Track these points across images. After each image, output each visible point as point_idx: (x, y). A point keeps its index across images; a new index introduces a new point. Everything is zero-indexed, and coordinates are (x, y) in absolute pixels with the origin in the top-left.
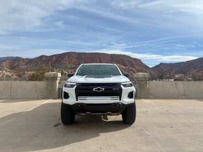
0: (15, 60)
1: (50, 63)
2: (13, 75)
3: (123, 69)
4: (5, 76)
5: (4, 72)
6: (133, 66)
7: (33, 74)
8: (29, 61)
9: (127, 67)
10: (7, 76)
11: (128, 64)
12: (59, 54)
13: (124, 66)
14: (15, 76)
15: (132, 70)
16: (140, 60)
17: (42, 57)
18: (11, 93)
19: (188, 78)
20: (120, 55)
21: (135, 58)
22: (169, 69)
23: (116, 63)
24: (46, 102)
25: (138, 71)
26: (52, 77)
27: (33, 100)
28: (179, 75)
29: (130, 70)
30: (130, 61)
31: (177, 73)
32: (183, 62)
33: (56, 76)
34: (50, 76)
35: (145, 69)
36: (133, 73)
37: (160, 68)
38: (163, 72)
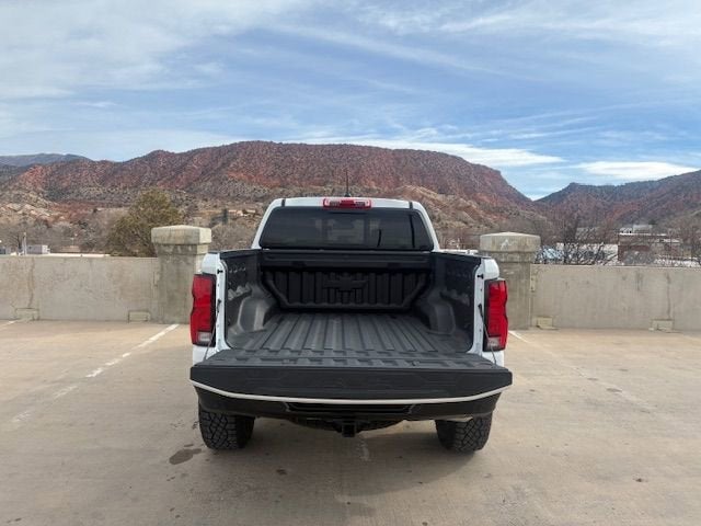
0: (64, 167)
2: (57, 219)
3: (438, 204)
4: (31, 221)
5: (28, 206)
6: (470, 192)
7: (123, 220)
8: (111, 173)
9: (450, 197)
10: (38, 221)
11: (453, 184)
12: (214, 149)
13: (440, 192)
14: (64, 223)
15: (467, 208)
16: (498, 173)
17: (154, 156)
18: (31, 300)
19: (666, 237)
20: (428, 152)
21: (478, 165)
22: (599, 204)
23: (411, 183)
24: (154, 339)
25: (489, 212)
26: (179, 242)
27: (109, 330)
28: (635, 227)
29: (460, 209)
30: (463, 173)
31: (627, 220)
32: (651, 182)
33: (192, 241)
34: (172, 241)
35: (513, 204)
36: (470, 219)
37: (568, 202)
38: (576, 214)
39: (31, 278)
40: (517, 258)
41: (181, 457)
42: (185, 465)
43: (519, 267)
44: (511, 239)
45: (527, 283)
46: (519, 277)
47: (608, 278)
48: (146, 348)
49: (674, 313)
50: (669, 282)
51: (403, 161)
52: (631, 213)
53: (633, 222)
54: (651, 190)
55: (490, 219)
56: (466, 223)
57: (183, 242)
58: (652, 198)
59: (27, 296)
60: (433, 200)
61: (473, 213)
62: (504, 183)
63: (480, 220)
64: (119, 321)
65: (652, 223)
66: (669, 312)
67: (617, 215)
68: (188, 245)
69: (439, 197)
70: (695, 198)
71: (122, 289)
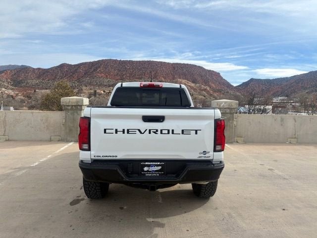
0: (20, 71)
1: (76, 77)
2: (17, 95)
3: (192, 88)
4: (5, 96)
5: (4, 89)
6: (206, 82)
7: (48, 95)
8: (42, 73)
9: (198, 85)
10: (8, 96)
11: (199, 79)
12: (90, 62)
13: (193, 82)
14: (20, 97)
15: (205, 90)
16: (219, 74)
17: (62, 66)
18: (5, 131)
19: (293, 103)
20: (187, 64)
21: (210, 70)
22: (264, 88)
23: (180, 78)
24: (62, 149)
25: (215, 91)
26: (73, 104)
27: (41, 145)
28: (280, 98)
29: (202, 90)
30: (203, 74)
31: (276, 95)
32: (287, 78)
33: (80, 104)
34: (70, 104)
35: (226, 88)
36: (206, 95)
37: (250, 87)
38: (253, 93)
39: (4, 121)
40: (228, 111)
41: (75, 202)
42: (77, 206)
43: (229, 115)
44: (225, 102)
45: (232, 123)
46: (229, 119)
47: (268, 120)
48: (58, 153)
49: (297, 135)
50: (295, 122)
51: (176, 69)
52: (278, 91)
53: (278, 96)
54: (287, 81)
55: (215, 95)
56: (205, 96)
57: (75, 104)
58: (287, 85)
59: (3, 130)
60: (190, 86)
61: (208, 92)
62: (222, 78)
63: (211, 95)
64: (46, 141)
65: (287, 96)
66: (295, 135)
67: (272, 93)
68: (78, 106)
69: (193, 85)
70: (306, 85)
71: (47, 126)
